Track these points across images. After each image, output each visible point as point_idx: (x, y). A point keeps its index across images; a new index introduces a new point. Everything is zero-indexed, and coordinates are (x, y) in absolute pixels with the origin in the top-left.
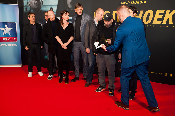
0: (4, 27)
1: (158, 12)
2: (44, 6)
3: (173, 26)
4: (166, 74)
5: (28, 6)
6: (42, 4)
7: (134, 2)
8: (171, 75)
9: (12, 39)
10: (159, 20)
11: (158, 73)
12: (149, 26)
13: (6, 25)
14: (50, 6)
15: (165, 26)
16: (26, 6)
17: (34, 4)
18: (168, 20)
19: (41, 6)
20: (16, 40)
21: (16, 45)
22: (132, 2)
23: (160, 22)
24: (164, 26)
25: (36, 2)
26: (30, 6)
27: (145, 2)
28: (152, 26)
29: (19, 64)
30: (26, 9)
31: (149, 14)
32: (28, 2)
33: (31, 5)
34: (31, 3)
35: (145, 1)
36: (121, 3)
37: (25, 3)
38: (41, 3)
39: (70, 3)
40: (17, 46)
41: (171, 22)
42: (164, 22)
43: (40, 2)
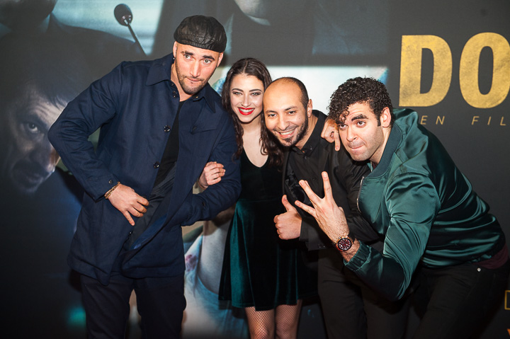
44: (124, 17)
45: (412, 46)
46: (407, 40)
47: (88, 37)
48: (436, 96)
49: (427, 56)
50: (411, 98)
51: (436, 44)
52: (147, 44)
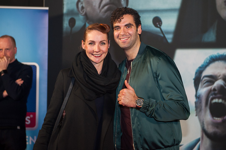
5: (77, 14)
16: (71, 12)
17: (97, 5)
21: (31, 138)
26: (86, 15)
30: (72, 22)
32: (79, 1)
33: (88, 9)
37: (69, 4)
38: (123, 3)
44: (157, 23)
52: (169, 38)
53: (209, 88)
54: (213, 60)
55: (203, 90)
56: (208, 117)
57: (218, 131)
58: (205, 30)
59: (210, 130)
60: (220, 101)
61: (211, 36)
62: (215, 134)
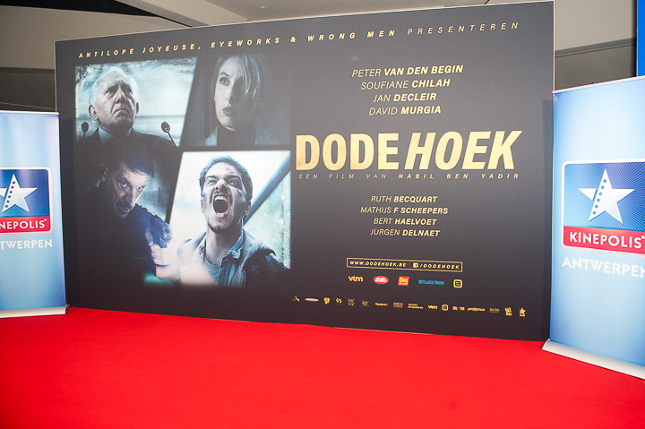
0: (7, 184)
1: (474, 136)
2: (142, 117)
3: (516, 176)
4: (508, 312)
6: (135, 113)
7: (408, 108)
8: (522, 311)
9: (34, 225)
10: (477, 158)
11: (487, 310)
12: (453, 176)
13: (14, 179)
14: (163, 117)
15: (496, 176)
16: (83, 117)
17: (109, 111)
18: (501, 159)
19: (132, 118)
20: (47, 228)
21: (46, 242)
22: (403, 108)
23: (480, 166)
24: (492, 176)
25: (118, 106)
26: (98, 119)
27: (438, 109)
28: (461, 176)
29: (58, 305)
30: (85, 126)
31: (451, 142)
32: (91, 106)
33: (100, 115)
34: (100, 107)
35: (438, 107)
36: (372, 111)
37: (81, 108)
38: (134, 108)
39: (226, 109)
40: (51, 245)
41: (509, 165)
42: (493, 165)
43: (130, 106)
44: (166, 129)
45: (301, 140)
46: (299, 138)
47: (149, 139)
48: (313, 164)
49: (308, 145)
50: (302, 166)
51: (312, 140)
52: (177, 142)
53: (213, 187)
54: (216, 162)
55: (208, 189)
56: (212, 212)
57: (221, 224)
58: (207, 136)
59: (215, 224)
60: (222, 198)
61: (212, 140)
62: (218, 227)
